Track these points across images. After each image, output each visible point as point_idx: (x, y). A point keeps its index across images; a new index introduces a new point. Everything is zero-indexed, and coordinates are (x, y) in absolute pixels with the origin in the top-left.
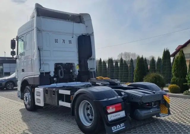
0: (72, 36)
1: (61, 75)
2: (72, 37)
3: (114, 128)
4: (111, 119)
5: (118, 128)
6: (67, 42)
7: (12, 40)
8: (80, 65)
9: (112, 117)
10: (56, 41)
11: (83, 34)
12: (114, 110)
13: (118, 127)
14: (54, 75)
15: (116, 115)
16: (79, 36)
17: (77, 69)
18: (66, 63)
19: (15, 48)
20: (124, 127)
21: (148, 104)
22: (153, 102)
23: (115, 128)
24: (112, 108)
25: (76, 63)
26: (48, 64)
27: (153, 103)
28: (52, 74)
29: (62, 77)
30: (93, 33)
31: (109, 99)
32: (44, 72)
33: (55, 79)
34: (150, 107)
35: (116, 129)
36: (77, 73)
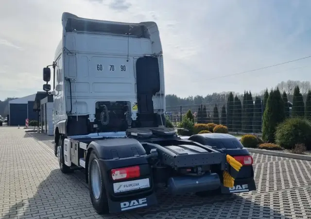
0: (127, 59)
1: (105, 121)
2: (127, 61)
3: (125, 205)
4: (120, 190)
5: (133, 206)
6: (118, 68)
7: (44, 69)
8: (139, 104)
9: (123, 186)
10: (100, 68)
11: (146, 55)
12: (125, 176)
13: (134, 203)
14: (95, 120)
15: (130, 185)
16: (138, 58)
17: (134, 110)
18: (117, 102)
19: (49, 80)
20: (146, 205)
21: (190, 170)
22: (201, 166)
23: (127, 206)
24: (121, 173)
25: (133, 101)
26: (85, 103)
27: (200, 169)
28: (92, 119)
29: (105, 123)
30: (161, 52)
31: (121, 159)
32: (77, 115)
33: (95, 126)
34: (196, 174)
35: (129, 206)
36: (134, 117)
